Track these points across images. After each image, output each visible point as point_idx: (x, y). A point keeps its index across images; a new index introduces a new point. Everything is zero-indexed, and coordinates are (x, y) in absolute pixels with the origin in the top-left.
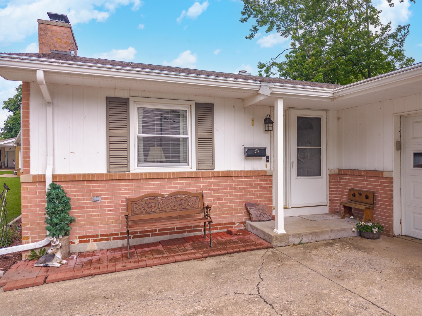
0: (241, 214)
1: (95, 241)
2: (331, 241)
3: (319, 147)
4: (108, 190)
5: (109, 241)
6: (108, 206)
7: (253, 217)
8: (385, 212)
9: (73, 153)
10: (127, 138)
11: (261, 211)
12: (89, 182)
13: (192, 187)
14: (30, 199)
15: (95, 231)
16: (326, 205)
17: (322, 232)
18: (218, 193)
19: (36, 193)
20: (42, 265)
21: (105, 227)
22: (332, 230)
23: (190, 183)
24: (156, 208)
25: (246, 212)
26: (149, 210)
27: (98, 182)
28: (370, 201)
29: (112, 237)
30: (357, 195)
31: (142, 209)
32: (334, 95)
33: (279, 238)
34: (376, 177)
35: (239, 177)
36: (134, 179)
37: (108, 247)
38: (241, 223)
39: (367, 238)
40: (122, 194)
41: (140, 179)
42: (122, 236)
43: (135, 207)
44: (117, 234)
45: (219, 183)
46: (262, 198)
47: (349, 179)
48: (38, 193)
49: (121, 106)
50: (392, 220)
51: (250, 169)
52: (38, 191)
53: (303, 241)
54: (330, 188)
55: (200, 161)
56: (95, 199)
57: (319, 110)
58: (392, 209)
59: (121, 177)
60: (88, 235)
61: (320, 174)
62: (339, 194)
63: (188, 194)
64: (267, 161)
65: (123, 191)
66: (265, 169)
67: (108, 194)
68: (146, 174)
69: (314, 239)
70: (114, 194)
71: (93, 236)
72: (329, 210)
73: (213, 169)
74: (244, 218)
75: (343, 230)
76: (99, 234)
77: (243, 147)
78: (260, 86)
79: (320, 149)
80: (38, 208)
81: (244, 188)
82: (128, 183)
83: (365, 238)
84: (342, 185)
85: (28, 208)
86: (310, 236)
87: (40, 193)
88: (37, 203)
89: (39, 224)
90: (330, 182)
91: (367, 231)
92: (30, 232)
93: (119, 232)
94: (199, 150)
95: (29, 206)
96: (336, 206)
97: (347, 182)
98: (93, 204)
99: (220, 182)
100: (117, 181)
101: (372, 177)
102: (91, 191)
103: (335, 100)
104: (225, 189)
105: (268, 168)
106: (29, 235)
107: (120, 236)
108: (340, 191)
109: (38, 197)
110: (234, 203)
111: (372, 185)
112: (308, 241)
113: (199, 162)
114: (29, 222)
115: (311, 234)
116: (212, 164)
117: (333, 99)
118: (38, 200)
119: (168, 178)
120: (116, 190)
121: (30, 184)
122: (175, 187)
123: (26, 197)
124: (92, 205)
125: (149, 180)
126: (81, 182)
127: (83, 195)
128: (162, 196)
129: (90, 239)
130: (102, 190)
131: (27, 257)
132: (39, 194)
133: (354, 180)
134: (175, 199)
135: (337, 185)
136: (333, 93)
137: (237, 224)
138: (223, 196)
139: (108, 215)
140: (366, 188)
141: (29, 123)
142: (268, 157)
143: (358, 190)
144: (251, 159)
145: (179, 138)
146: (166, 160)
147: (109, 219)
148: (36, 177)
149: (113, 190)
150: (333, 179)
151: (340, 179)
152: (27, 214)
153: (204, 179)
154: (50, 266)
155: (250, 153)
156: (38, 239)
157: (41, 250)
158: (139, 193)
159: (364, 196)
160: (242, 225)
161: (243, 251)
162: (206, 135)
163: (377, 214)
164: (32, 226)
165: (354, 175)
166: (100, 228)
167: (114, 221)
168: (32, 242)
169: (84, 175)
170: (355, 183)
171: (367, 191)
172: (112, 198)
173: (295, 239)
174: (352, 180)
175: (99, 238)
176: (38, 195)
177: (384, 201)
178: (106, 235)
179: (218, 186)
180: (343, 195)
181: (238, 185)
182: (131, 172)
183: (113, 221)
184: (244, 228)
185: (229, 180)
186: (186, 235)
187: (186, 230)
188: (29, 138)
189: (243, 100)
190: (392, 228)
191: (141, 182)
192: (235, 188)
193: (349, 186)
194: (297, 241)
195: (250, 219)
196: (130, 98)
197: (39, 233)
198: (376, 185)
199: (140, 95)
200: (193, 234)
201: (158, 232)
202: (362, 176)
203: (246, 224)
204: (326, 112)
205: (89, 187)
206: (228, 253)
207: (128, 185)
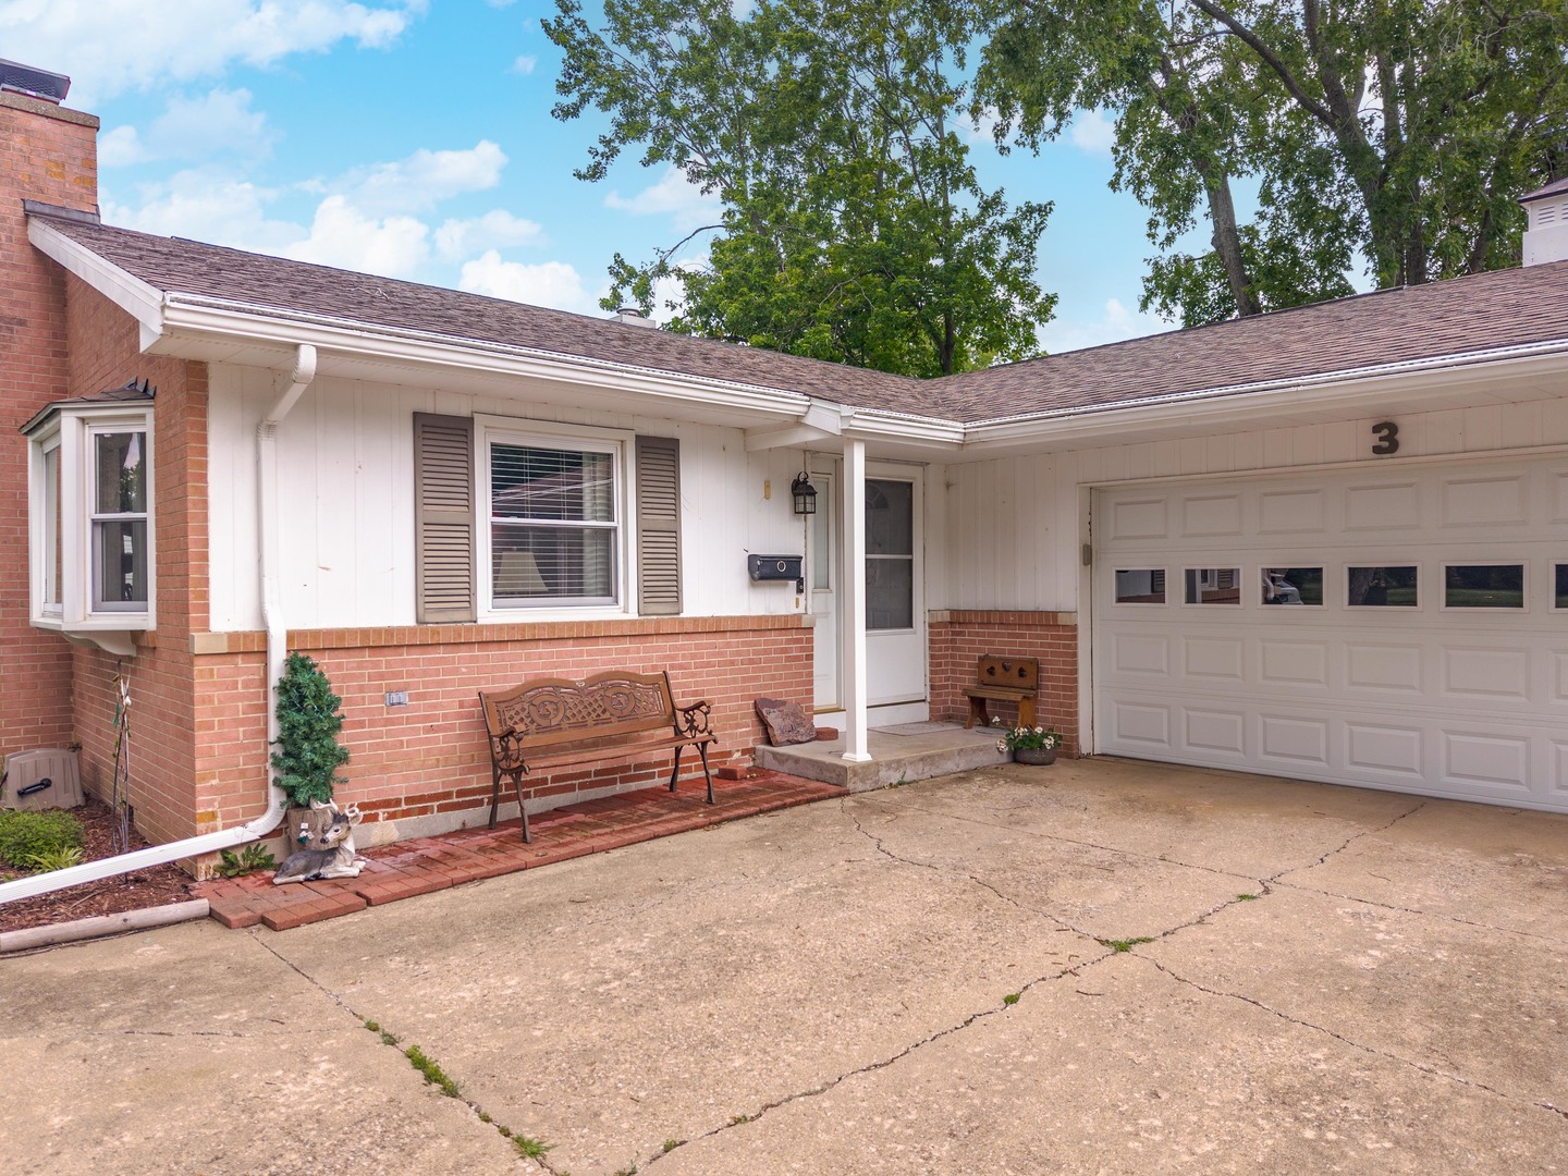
0: (744, 730)
1: (392, 816)
2: (962, 775)
3: (908, 557)
4: (425, 673)
5: (429, 815)
6: (426, 718)
7: (777, 734)
8: (1061, 705)
9: (327, 569)
10: (469, 527)
11: (792, 718)
12: (378, 651)
13: (632, 660)
14: (220, 702)
15: (392, 789)
16: (924, 701)
17: (941, 756)
18: (693, 675)
19: (235, 685)
20: (301, 877)
21: (418, 777)
22: (962, 750)
23: (627, 651)
24: (561, 715)
25: (757, 723)
26: (544, 723)
27: (400, 650)
28: (1028, 681)
29: (436, 804)
30: (999, 670)
31: (527, 721)
32: (967, 438)
33: (860, 771)
34: (1041, 625)
35: (741, 634)
36: (494, 642)
37: (426, 832)
38: (744, 752)
39: (1032, 764)
40: (462, 682)
41: (508, 641)
42: (460, 800)
43: (507, 715)
44: (448, 795)
45: (695, 649)
46: (791, 684)
47: (977, 634)
48: (240, 686)
49: (452, 438)
50: (1076, 722)
51: (761, 612)
52: (240, 679)
53: (906, 779)
54: (932, 657)
55: (648, 592)
56: (395, 698)
57: (907, 463)
58: (1075, 697)
59: (460, 636)
60: (374, 800)
61: (910, 624)
62: (953, 672)
63: (632, 678)
64: (800, 591)
65: (463, 674)
66: (794, 611)
67: (426, 684)
68: (522, 627)
69: (928, 771)
70: (441, 684)
71: (386, 804)
72: (931, 711)
73: (678, 614)
74: (752, 738)
75: (982, 750)
76: (403, 797)
77: (747, 554)
78: (809, 406)
79: (911, 561)
80: (241, 729)
81: (751, 661)
82: (477, 652)
83: (1025, 763)
84: (959, 649)
85: (213, 729)
86: (921, 765)
87: (246, 685)
88: (238, 715)
89: (243, 773)
90: (931, 641)
91: (1032, 749)
92: (219, 798)
93: (455, 789)
94: (646, 561)
95: (216, 723)
96: (945, 702)
97: (973, 642)
98: (388, 713)
99: (698, 647)
100: (450, 648)
101: (1033, 627)
102: (382, 676)
103: (965, 448)
104: (709, 664)
105: (801, 610)
106: (215, 808)
107: (455, 800)
108: (953, 664)
109: (242, 697)
110: (729, 700)
111: (1031, 645)
112: (915, 777)
113: (646, 595)
114: (217, 771)
115: (922, 759)
116: (675, 599)
117: (962, 445)
118: (240, 704)
119: (577, 638)
120: (445, 672)
121: (220, 659)
122: (592, 663)
123: (209, 696)
124: (385, 716)
125: (528, 644)
126: (357, 652)
127: (361, 689)
128: (570, 685)
129: (380, 812)
130: (411, 674)
131: (212, 871)
132: (243, 688)
133: (989, 635)
134: (602, 692)
135: (947, 649)
136: (965, 434)
137: (737, 755)
138: (704, 683)
139: (428, 741)
140: (1019, 652)
141: (206, 482)
142: (800, 582)
143: (999, 659)
144: (763, 586)
145: (580, 530)
146: (546, 589)
147: (428, 752)
148: (239, 639)
149: (437, 673)
150: (940, 634)
151: (954, 633)
152: (210, 747)
153: (660, 638)
154: (330, 876)
155: (766, 571)
156: (241, 819)
157: (249, 849)
158: (505, 679)
159: (1015, 672)
160: (747, 756)
161: (792, 805)
162: (661, 521)
163: (1044, 711)
164: (224, 780)
165: (989, 623)
166: (406, 779)
167: (441, 758)
168: (225, 827)
169: (365, 632)
170: (992, 643)
171: (1020, 660)
172: (435, 695)
173: (891, 772)
174: (984, 634)
175: (404, 807)
176: (240, 690)
177: (1058, 679)
178: (421, 799)
179: (694, 656)
180: (962, 673)
181: (739, 653)
182: (480, 622)
183: (438, 760)
184: (751, 764)
185: (719, 640)
186: (619, 788)
187: (617, 776)
188: (207, 526)
189: (744, 431)
190: (1076, 739)
191: (510, 650)
192: (732, 663)
193: (978, 650)
194: (895, 777)
195: (769, 742)
196: (475, 415)
197: (243, 799)
198: (1042, 645)
199: (499, 411)
200: (634, 786)
201: (549, 785)
202: (1009, 624)
203: (759, 753)
204: (921, 468)
205: (376, 665)
206: (761, 812)
207: (473, 659)
